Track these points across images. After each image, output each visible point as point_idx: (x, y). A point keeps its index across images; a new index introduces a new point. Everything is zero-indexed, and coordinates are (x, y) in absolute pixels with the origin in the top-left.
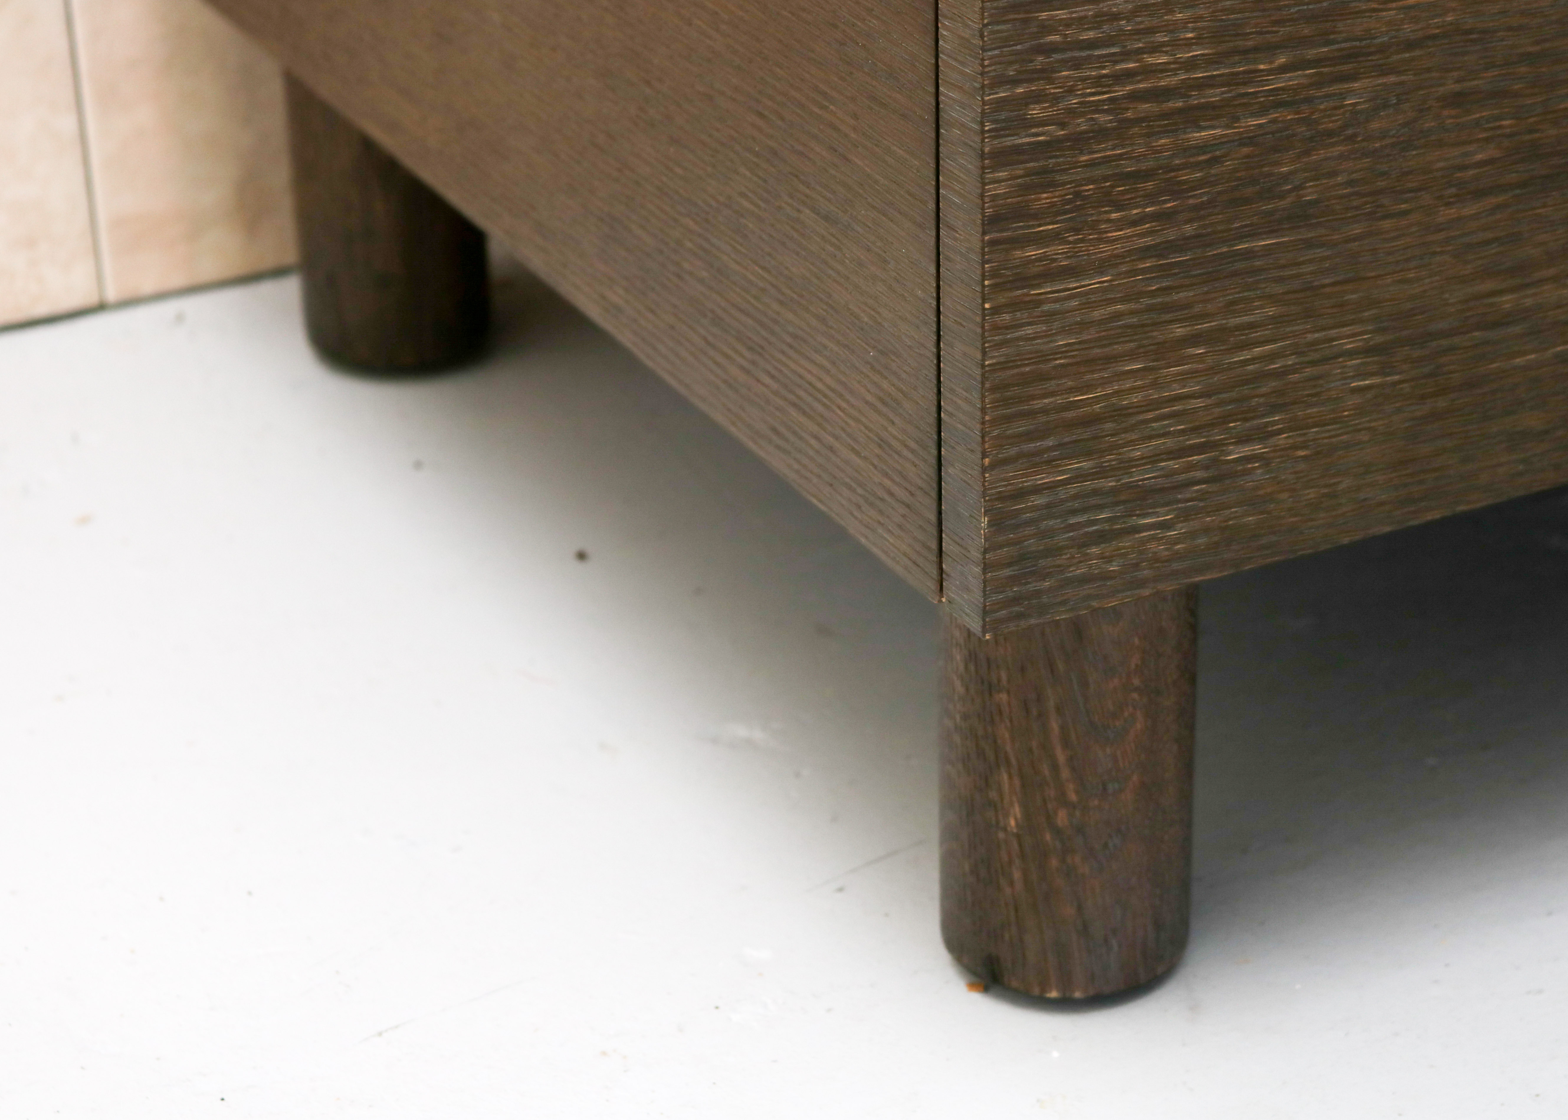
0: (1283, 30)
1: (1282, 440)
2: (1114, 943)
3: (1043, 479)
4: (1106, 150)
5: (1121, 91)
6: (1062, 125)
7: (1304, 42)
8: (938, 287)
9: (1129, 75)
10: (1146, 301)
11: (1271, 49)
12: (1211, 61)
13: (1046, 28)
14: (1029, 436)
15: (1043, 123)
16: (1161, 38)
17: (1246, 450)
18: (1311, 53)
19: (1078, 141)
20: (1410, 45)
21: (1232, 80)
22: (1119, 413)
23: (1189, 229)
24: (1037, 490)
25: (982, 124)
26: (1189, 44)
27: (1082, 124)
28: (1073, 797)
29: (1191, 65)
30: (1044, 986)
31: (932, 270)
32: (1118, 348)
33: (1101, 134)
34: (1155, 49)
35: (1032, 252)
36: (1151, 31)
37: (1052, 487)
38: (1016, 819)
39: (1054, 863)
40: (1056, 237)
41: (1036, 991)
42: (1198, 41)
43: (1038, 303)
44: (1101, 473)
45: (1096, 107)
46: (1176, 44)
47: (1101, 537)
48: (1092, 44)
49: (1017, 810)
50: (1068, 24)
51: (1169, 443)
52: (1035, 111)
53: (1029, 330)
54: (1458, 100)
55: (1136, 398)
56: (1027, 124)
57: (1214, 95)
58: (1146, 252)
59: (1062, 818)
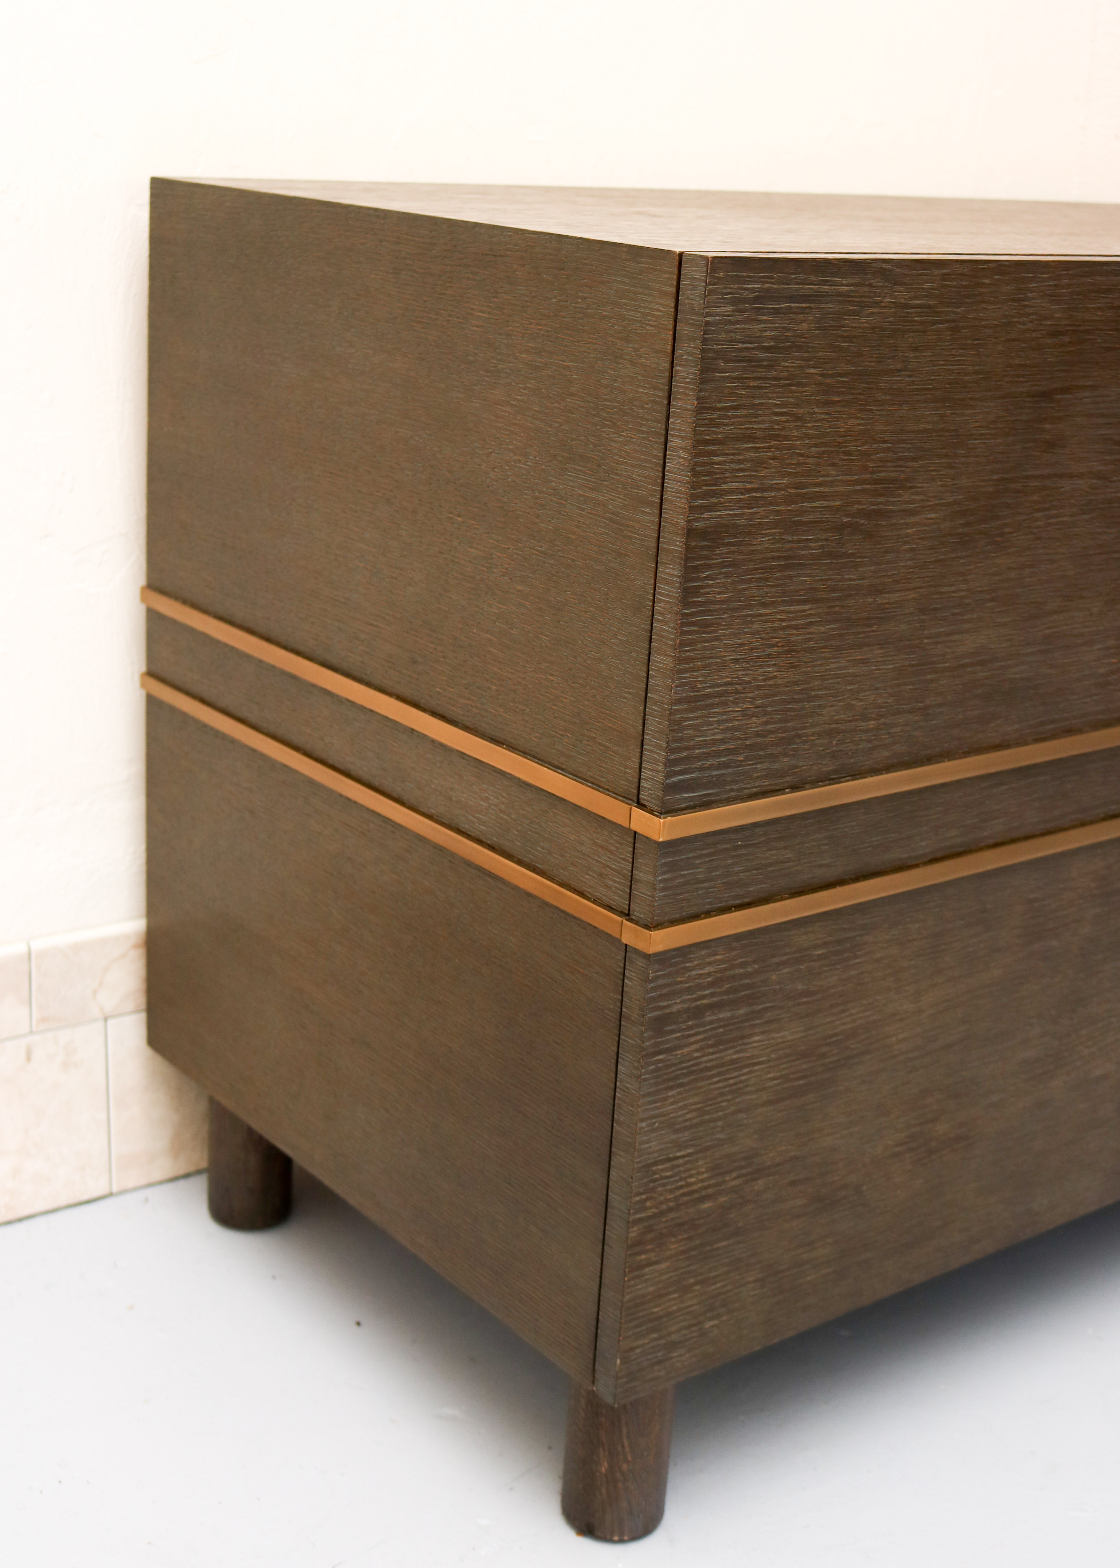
0: (735, 1165)
1: (725, 1318)
2: (641, 1516)
3: (640, 1342)
4: (672, 1215)
5: (678, 1193)
6: (657, 1208)
7: (741, 1168)
8: (601, 1269)
9: (681, 1187)
10: (681, 1271)
11: (730, 1172)
12: (709, 1178)
13: (655, 1173)
14: (637, 1326)
15: (650, 1208)
16: (693, 1172)
17: (712, 1323)
18: (744, 1171)
19: (662, 1214)
20: (778, 1165)
21: (717, 1185)
22: (669, 1314)
23: (698, 1242)
24: (638, 1347)
25: (629, 1210)
26: (703, 1173)
27: (664, 1207)
28: (630, 1458)
29: (703, 1181)
30: (612, 1535)
31: (600, 1261)
32: (671, 1289)
33: (670, 1210)
34: (691, 1176)
35: (643, 1257)
36: (690, 1170)
37: (643, 1345)
38: (605, 1468)
39: (620, 1485)
40: (652, 1250)
41: (609, 1537)
42: (706, 1171)
43: (643, 1275)
44: (660, 1338)
45: (669, 1200)
46: (699, 1173)
47: (659, 1363)
48: (670, 1177)
49: (606, 1464)
50: (662, 1170)
51: (685, 1324)
52: (648, 1204)
53: (640, 1287)
54: (793, 1183)
55: (675, 1308)
56: (645, 1209)
57: (710, 1191)
58: (683, 1252)
59: (625, 1467)
